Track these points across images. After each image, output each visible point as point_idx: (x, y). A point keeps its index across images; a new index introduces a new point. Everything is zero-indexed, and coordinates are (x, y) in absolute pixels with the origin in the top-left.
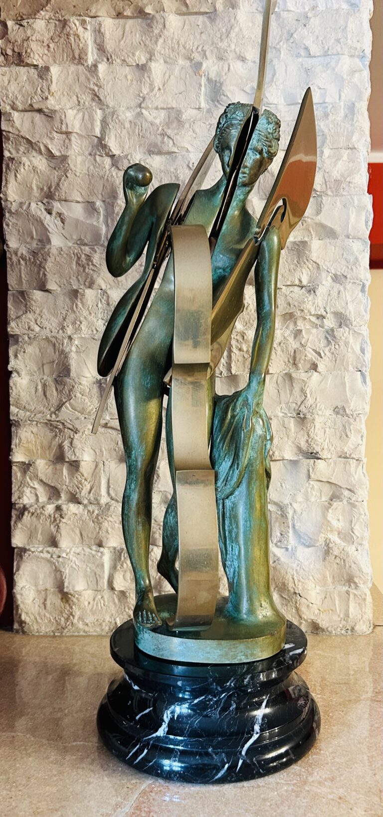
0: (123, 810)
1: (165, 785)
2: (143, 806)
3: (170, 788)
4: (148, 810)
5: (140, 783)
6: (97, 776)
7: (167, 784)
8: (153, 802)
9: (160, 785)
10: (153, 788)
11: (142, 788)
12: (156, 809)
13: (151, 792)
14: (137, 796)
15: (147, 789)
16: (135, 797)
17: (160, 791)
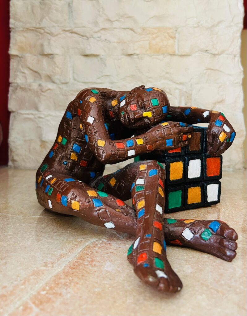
0: (67, 259)
1: (107, 242)
2: (86, 256)
3: (112, 245)
4: (91, 259)
5: (84, 241)
6: (47, 235)
7: (109, 242)
8: (96, 254)
9: (103, 243)
10: (96, 244)
11: (87, 244)
12: (98, 259)
13: (95, 247)
14: (81, 250)
15: (91, 245)
16: (80, 250)
17: (103, 246)
